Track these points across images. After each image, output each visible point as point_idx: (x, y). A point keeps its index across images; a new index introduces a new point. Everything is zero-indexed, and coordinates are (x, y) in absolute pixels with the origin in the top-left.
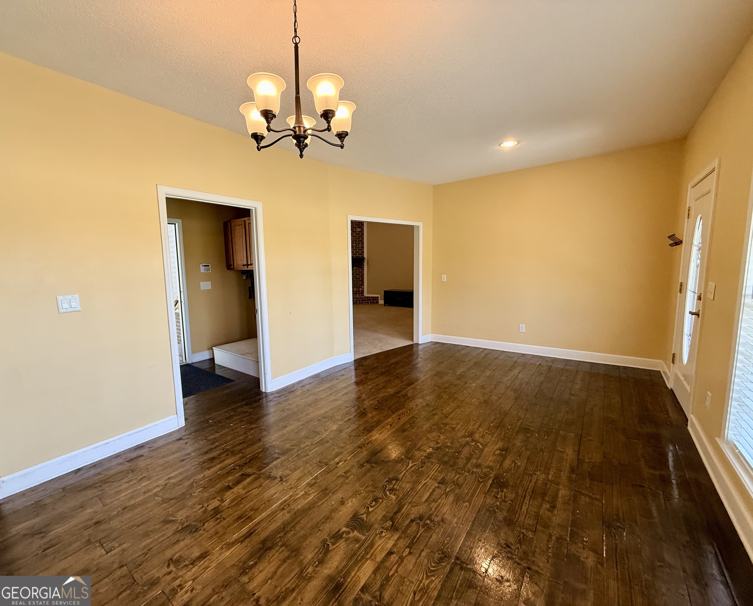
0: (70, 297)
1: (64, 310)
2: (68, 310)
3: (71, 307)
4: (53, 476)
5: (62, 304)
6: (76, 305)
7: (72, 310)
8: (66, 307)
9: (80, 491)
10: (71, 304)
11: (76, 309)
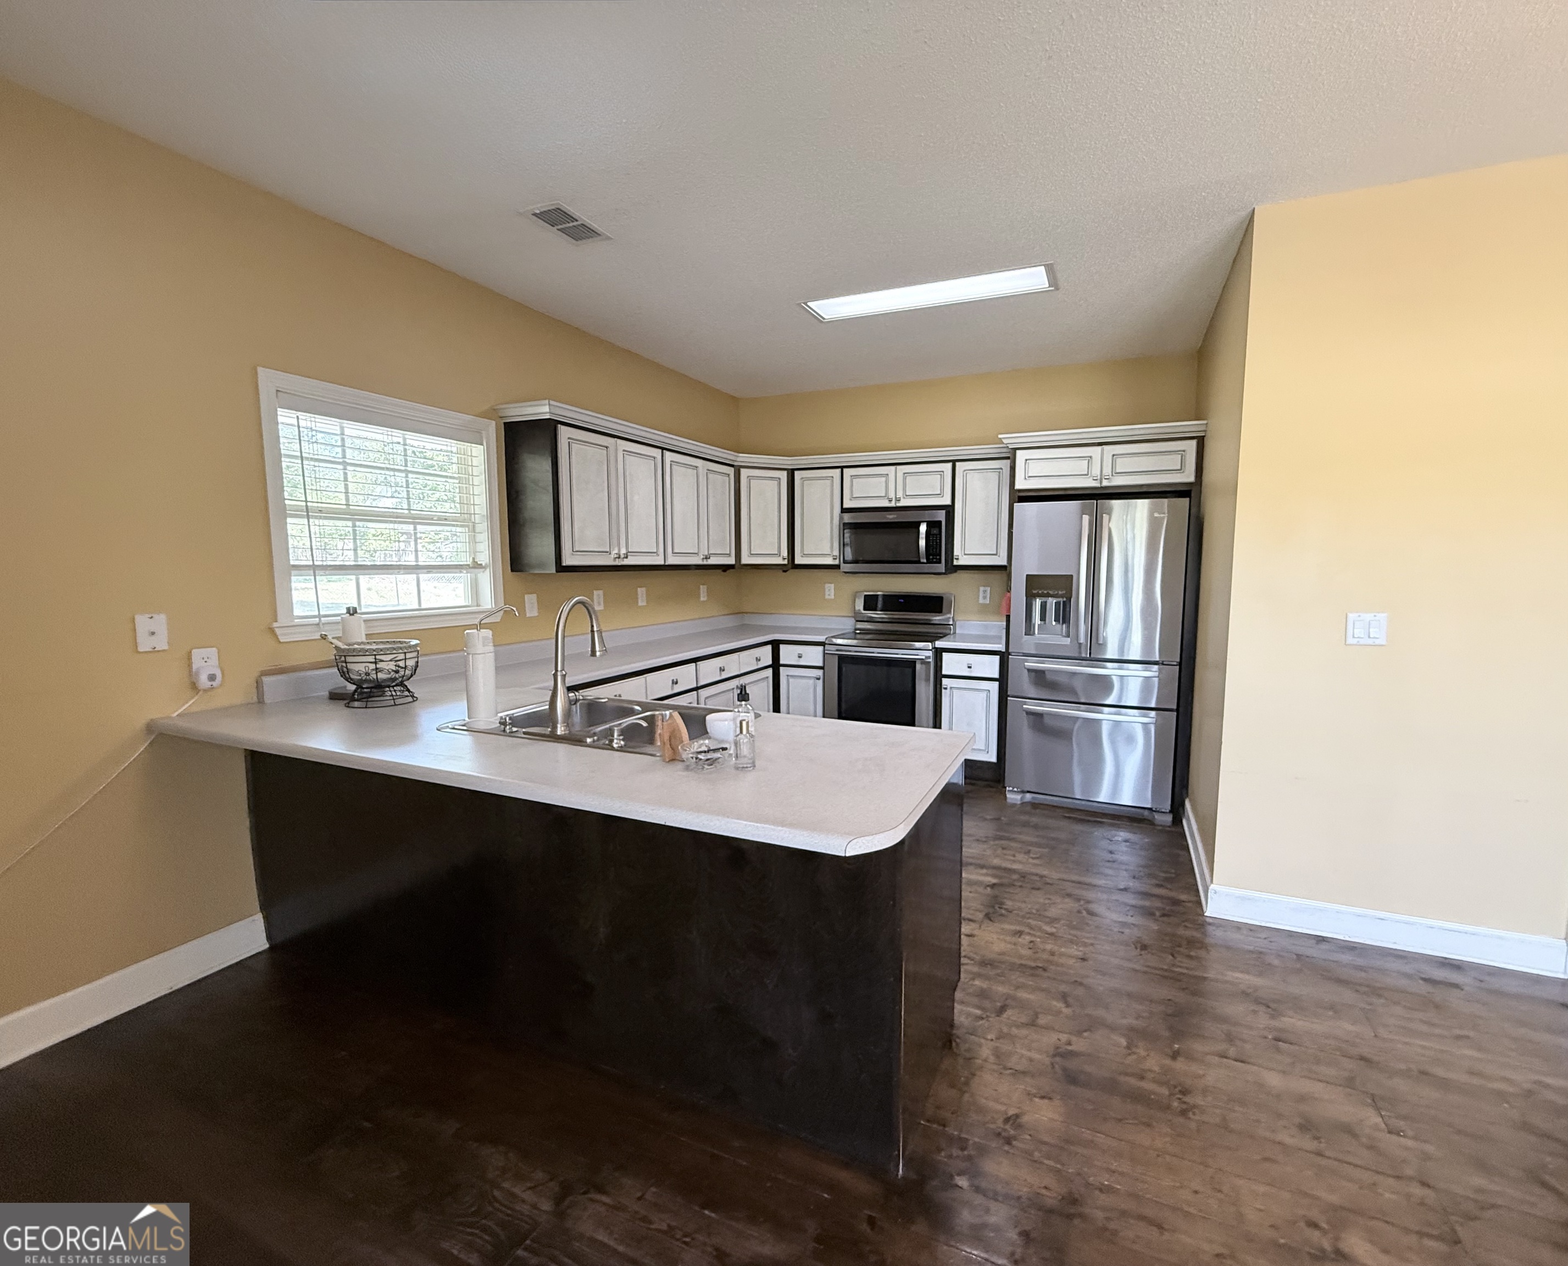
0: (1368, 617)
1: (1355, 641)
2: (1362, 642)
3: (1369, 637)
4: (1281, 924)
5: (1354, 628)
6: (1379, 635)
7: (1370, 642)
8: (1359, 635)
9: (1329, 979)
10: (1371, 630)
11: (1377, 642)
